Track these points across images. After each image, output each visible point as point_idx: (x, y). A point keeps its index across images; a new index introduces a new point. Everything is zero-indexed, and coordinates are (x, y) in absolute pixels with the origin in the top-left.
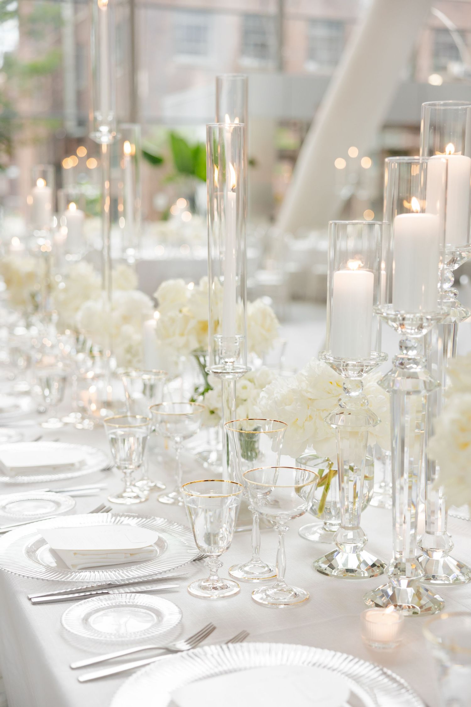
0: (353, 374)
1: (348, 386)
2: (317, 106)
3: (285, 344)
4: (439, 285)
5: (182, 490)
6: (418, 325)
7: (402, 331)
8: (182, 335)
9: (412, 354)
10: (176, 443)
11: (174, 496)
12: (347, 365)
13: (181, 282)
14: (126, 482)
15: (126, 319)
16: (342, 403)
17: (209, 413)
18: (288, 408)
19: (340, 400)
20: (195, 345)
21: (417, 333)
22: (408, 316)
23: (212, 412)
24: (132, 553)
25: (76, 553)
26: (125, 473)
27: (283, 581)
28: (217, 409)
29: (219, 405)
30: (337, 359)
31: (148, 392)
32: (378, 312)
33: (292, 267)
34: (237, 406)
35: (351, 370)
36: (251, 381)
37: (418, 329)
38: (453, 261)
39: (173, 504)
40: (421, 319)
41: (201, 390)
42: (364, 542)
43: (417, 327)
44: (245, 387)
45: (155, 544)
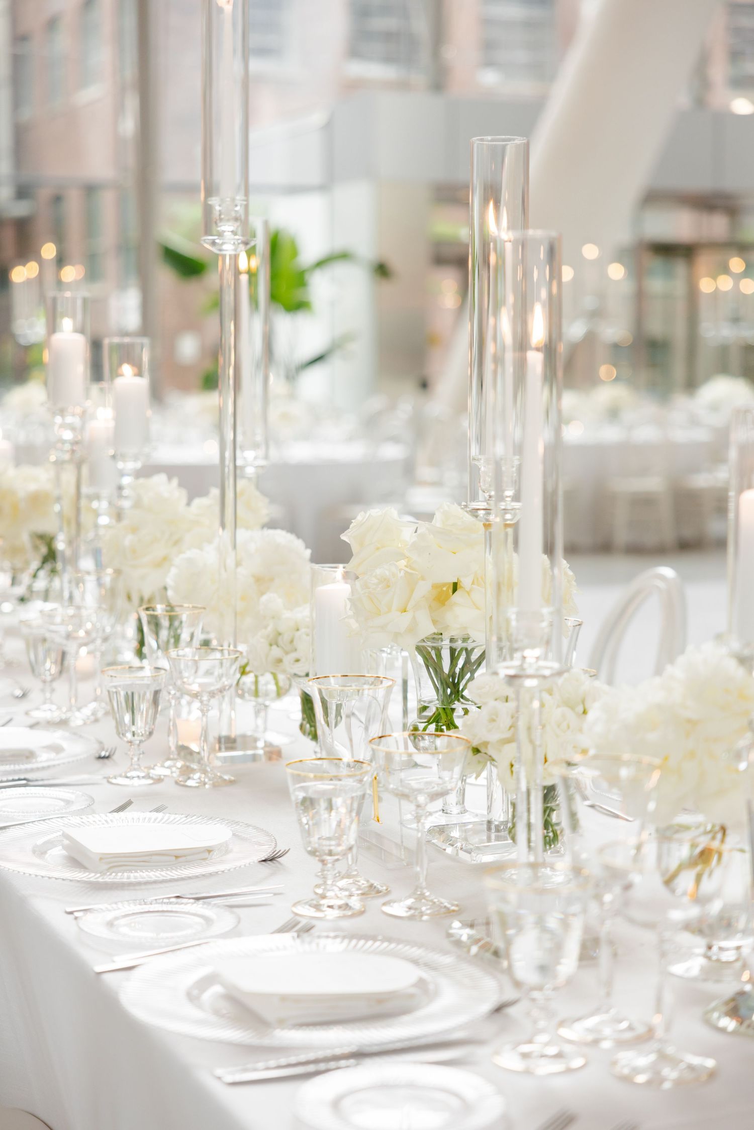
8: (403, 610)
11: (413, 903)
15: (262, 582)
17: (470, 753)
20: (427, 629)
23: (477, 751)
24: (380, 998)
25: (284, 998)
26: (323, 862)
28: (486, 744)
29: (492, 738)
39: (411, 918)
45: (415, 985)
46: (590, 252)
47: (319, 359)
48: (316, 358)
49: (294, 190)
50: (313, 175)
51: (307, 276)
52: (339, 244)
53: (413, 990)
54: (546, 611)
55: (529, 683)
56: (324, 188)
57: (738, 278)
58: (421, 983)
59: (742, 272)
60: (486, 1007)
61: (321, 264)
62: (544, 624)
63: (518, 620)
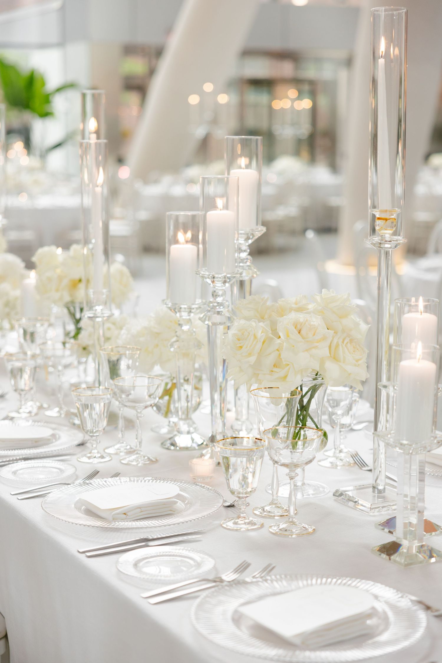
0: (185, 315)
1: (181, 322)
2: (169, 30)
3: (138, 297)
4: (236, 255)
5: (63, 406)
6: (223, 281)
7: (213, 285)
8: (57, 290)
9: (219, 300)
10: (59, 371)
12: (181, 308)
13: (53, 248)
14: (21, 401)
16: (178, 334)
17: (81, 350)
18: (142, 339)
19: (176, 332)
20: (67, 298)
21: (222, 286)
22: (216, 276)
23: (84, 349)
24: (37, 440)
26: (20, 395)
27: (141, 451)
28: (88, 346)
29: (90, 343)
30: (174, 304)
31: (28, 337)
32: (197, 273)
33: (143, 215)
34: (105, 342)
35: (184, 311)
36: (114, 324)
37: (223, 283)
38: (248, 239)
40: (225, 277)
41: (72, 334)
42: (195, 428)
43: (222, 282)
44: (109, 329)
45: (51, 436)
46: (208, 87)
47: (58, 145)
48: (57, 145)
49: (43, 46)
50: (54, 37)
51: (50, 98)
52: (70, 78)
53: (50, 438)
54: (104, 291)
55: (98, 320)
56: (61, 44)
57: (293, 101)
58: (53, 435)
59: (297, 97)
60: (77, 442)
61: (59, 90)
62: (104, 296)
63: (93, 295)
